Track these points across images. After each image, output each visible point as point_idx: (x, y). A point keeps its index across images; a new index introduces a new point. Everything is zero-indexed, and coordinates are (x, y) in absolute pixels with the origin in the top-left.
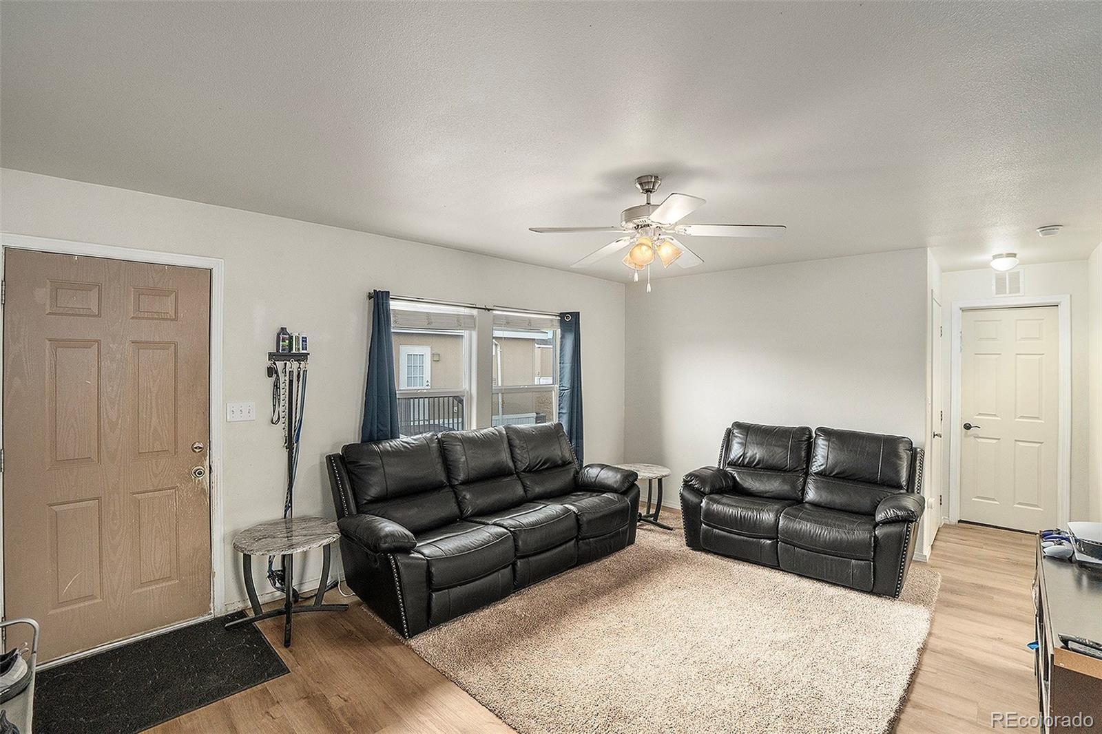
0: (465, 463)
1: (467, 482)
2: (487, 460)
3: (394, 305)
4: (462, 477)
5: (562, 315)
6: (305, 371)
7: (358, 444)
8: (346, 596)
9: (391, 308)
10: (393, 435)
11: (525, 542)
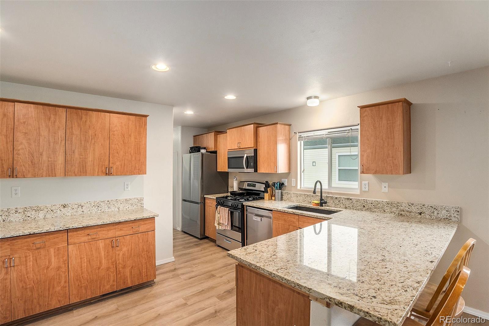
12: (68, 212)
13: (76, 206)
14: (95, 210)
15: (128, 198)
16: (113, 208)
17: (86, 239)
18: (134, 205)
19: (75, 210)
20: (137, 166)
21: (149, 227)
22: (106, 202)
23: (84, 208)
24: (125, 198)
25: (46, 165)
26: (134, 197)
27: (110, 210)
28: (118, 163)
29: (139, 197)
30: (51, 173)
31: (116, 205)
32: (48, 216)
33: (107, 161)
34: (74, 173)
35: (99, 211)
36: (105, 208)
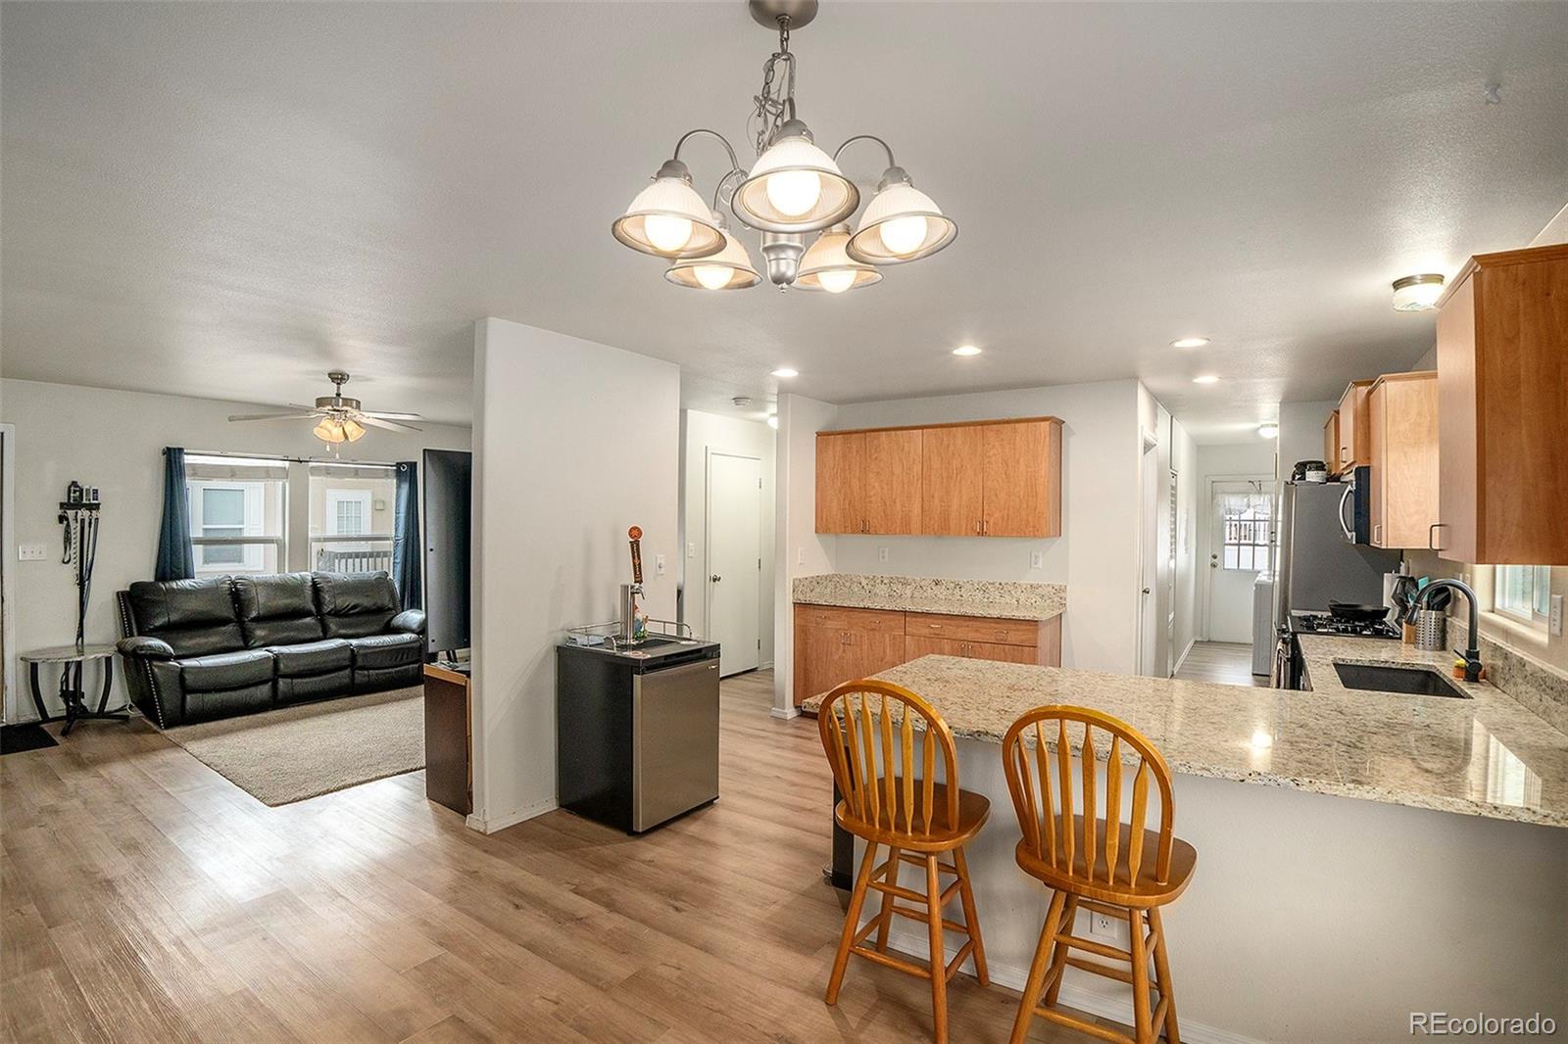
0: (261, 602)
1: (259, 619)
2: (283, 602)
3: (188, 459)
4: (254, 614)
5: (399, 465)
6: (97, 519)
7: (150, 583)
8: (135, 713)
9: (186, 462)
10: (188, 575)
11: (286, 666)
12: (941, 592)
13: (953, 585)
14: (980, 595)
15: (1035, 583)
16: (1008, 598)
17: (925, 631)
18: (1046, 598)
19: (950, 591)
20: (1030, 519)
21: (1024, 637)
22: (997, 585)
23: (963, 590)
24: (1031, 582)
25: (900, 517)
26: (1046, 584)
27: (1002, 600)
28: (997, 515)
29: (1057, 583)
30: (906, 530)
31: (1013, 592)
32: (916, 594)
33: (980, 513)
34: (934, 529)
35: (986, 600)
36: (995, 595)
